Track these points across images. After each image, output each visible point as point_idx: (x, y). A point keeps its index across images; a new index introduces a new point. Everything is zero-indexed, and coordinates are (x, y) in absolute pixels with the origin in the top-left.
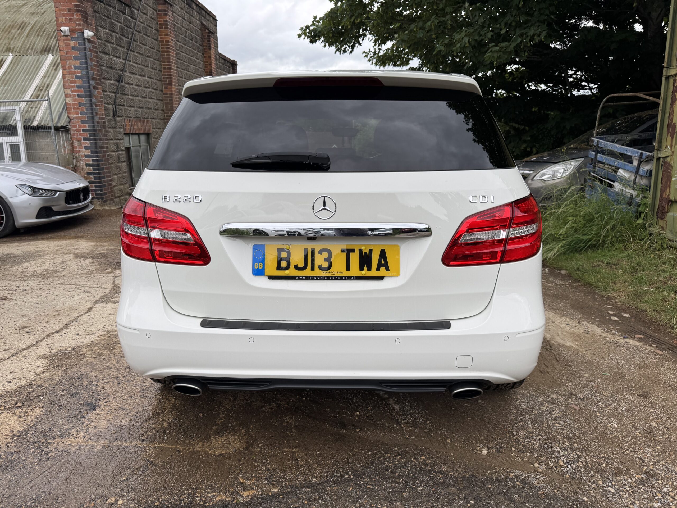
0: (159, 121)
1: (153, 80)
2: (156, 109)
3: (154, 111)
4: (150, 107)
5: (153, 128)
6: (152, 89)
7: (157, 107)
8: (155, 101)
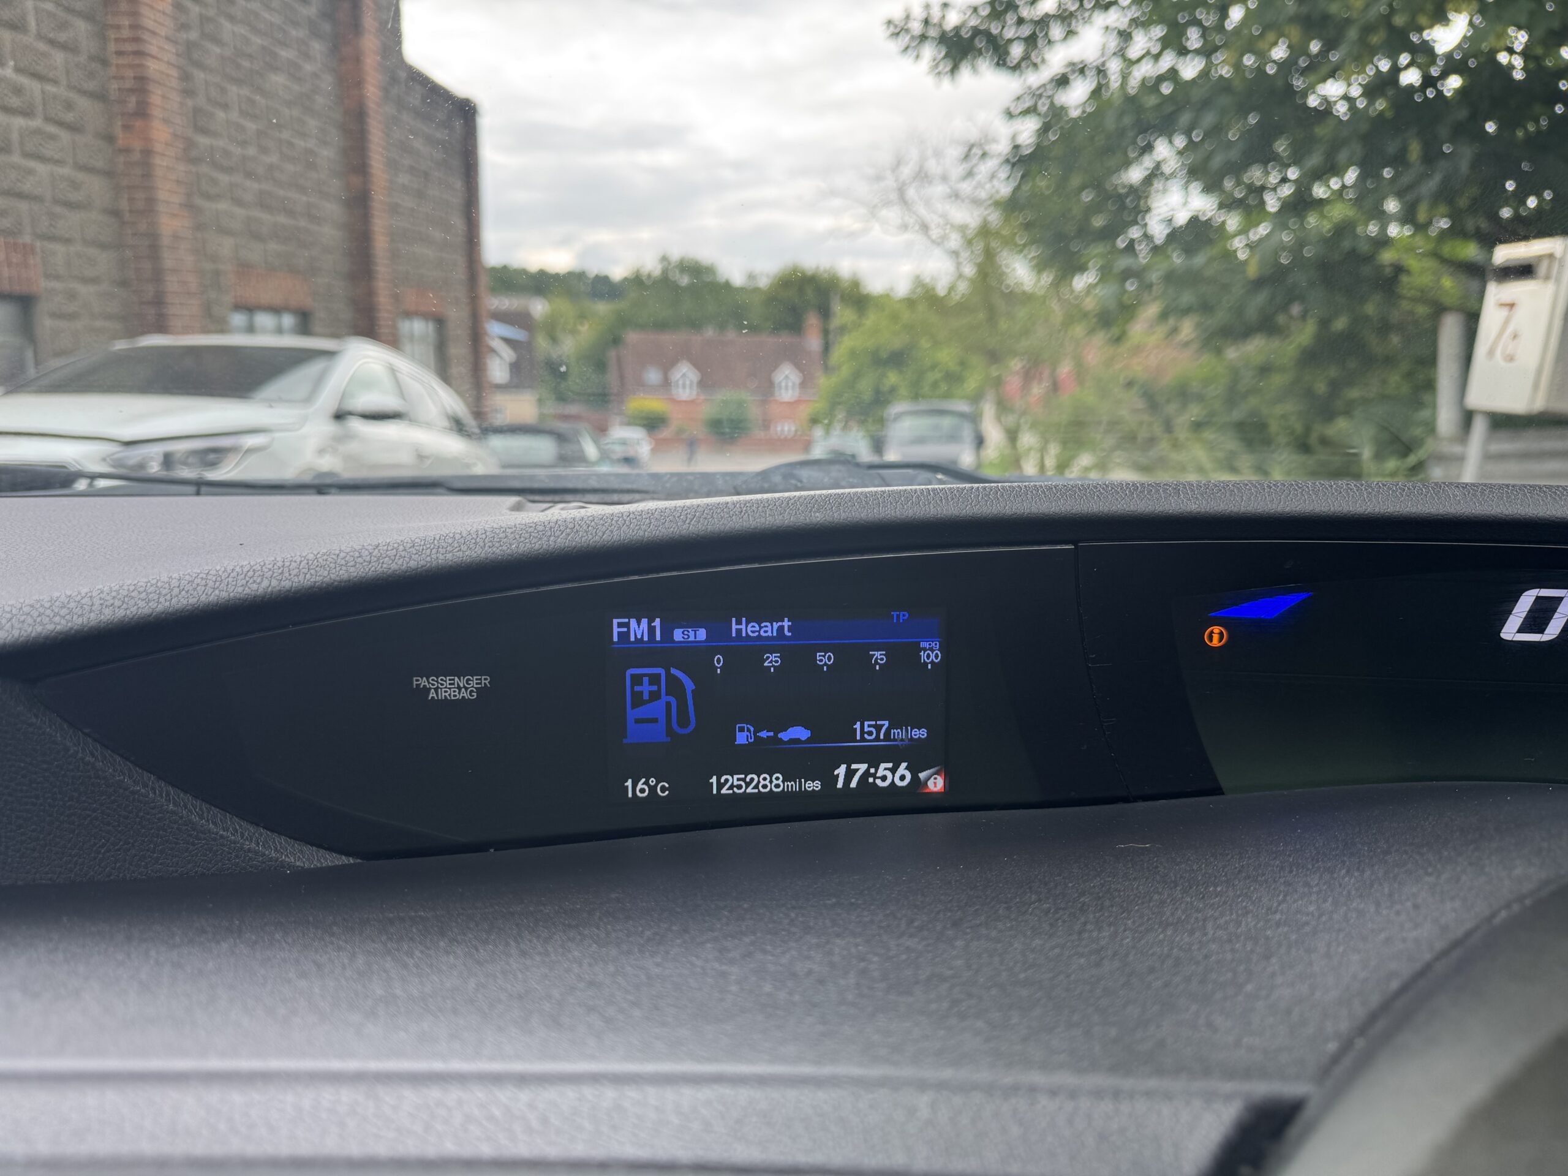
0: (92, 251)
1: (50, 88)
2: (70, 205)
3: (58, 209)
4: (27, 187)
5: (48, 276)
6: (48, 119)
7: (74, 197)
8: (65, 171)
